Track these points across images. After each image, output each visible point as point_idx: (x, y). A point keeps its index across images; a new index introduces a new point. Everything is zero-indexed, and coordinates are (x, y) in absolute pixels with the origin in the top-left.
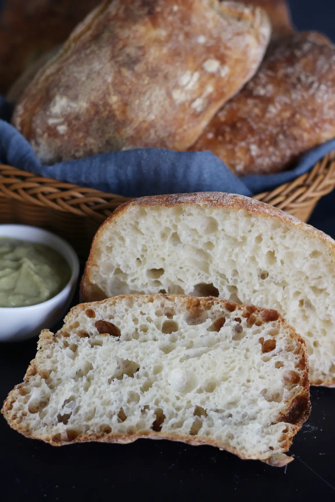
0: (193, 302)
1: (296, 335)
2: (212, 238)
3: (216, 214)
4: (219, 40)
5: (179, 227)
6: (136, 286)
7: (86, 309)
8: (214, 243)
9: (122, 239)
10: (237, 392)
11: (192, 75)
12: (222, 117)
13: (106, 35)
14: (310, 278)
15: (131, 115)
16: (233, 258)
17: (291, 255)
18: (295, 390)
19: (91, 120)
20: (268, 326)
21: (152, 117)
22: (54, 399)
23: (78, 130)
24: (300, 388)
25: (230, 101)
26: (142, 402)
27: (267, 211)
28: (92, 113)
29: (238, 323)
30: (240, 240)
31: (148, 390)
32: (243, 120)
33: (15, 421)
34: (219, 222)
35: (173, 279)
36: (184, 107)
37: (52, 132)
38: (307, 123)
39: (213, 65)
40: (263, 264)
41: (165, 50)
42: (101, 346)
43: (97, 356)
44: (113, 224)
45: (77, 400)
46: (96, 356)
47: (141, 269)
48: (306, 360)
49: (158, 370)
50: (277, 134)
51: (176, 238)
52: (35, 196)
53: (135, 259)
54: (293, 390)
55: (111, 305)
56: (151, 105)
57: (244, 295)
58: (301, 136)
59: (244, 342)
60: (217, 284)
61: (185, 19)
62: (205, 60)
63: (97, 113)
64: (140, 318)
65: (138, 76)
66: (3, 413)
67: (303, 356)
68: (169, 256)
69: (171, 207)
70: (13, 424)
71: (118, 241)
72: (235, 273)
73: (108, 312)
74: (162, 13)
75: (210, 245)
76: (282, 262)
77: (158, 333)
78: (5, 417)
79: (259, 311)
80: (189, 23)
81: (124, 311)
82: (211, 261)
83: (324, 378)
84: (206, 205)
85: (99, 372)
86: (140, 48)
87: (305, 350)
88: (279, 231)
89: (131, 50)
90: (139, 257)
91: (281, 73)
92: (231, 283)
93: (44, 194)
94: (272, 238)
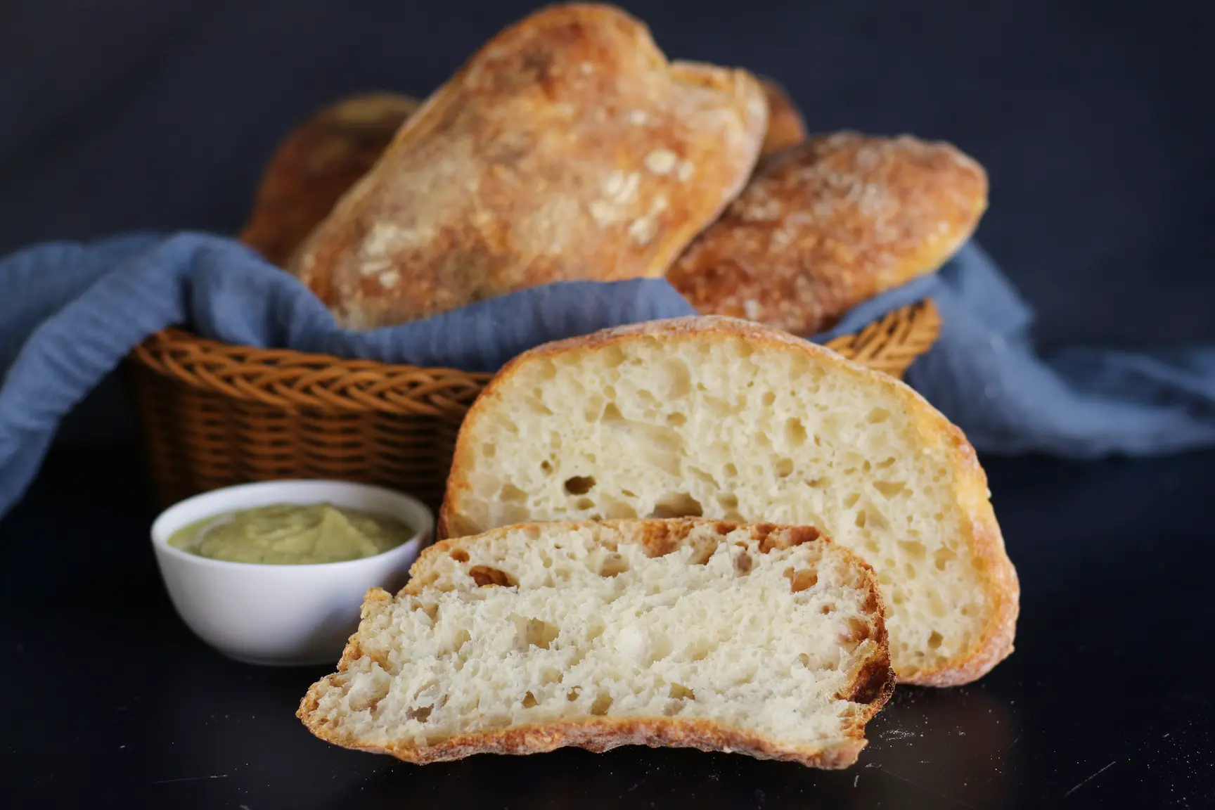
0: (654, 529)
1: (855, 558)
2: (681, 405)
3: (683, 353)
4: (670, 118)
5: (619, 390)
6: (544, 512)
7: (451, 549)
8: (686, 413)
9: (514, 429)
10: (748, 658)
11: (626, 179)
12: (689, 264)
13: (462, 119)
14: (873, 464)
15: (516, 245)
16: (724, 437)
17: (831, 423)
18: (861, 650)
19: (442, 258)
20: (802, 550)
21: (556, 249)
22: (397, 685)
23: (420, 277)
24: (871, 645)
25: (699, 238)
26: (569, 680)
27: (779, 337)
28: (445, 245)
29: (742, 548)
30: (733, 403)
31: (579, 663)
32: (730, 263)
33: (325, 726)
34: (691, 369)
35: (615, 492)
36: (615, 233)
37: (371, 287)
38: (847, 254)
39: (662, 161)
40: (780, 443)
41: (573, 137)
42: (483, 600)
43: (477, 617)
44: (493, 398)
45: (443, 685)
46: (475, 616)
47: (552, 481)
48: (878, 595)
49: (596, 632)
50: (794, 278)
51: (612, 412)
52: (343, 392)
53: (539, 463)
54: (857, 653)
55: (497, 539)
56: (552, 229)
57: (751, 510)
58: (840, 279)
59: (756, 577)
60: (698, 493)
61: (605, 85)
62: (647, 153)
63: (453, 245)
64: (553, 554)
65: (525, 178)
66: (301, 717)
67: (871, 591)
68: (603, 449)
69: (600, 348)
70: (322, 732)
71: (504, 432)
72: (731, 470)
73: (493, 551)
74: (562, 79)
75: (676, 418)
76: (817, 440)
77: (593, 579)
78: (306, 722)
79: (780, 530)
80: (615, 92)
81: (523, 546)
82: (683, 452)
83: (921, 661)
84: (665, 338)
85: (483, 643)
86: (528, 134)
87: (874, 579)
88: (807, 379)
89: (511, 138)
90: (546, 457)
91: (792, 181)
92: (724, 490)
93: (359, 386)
94: (793, 393)
